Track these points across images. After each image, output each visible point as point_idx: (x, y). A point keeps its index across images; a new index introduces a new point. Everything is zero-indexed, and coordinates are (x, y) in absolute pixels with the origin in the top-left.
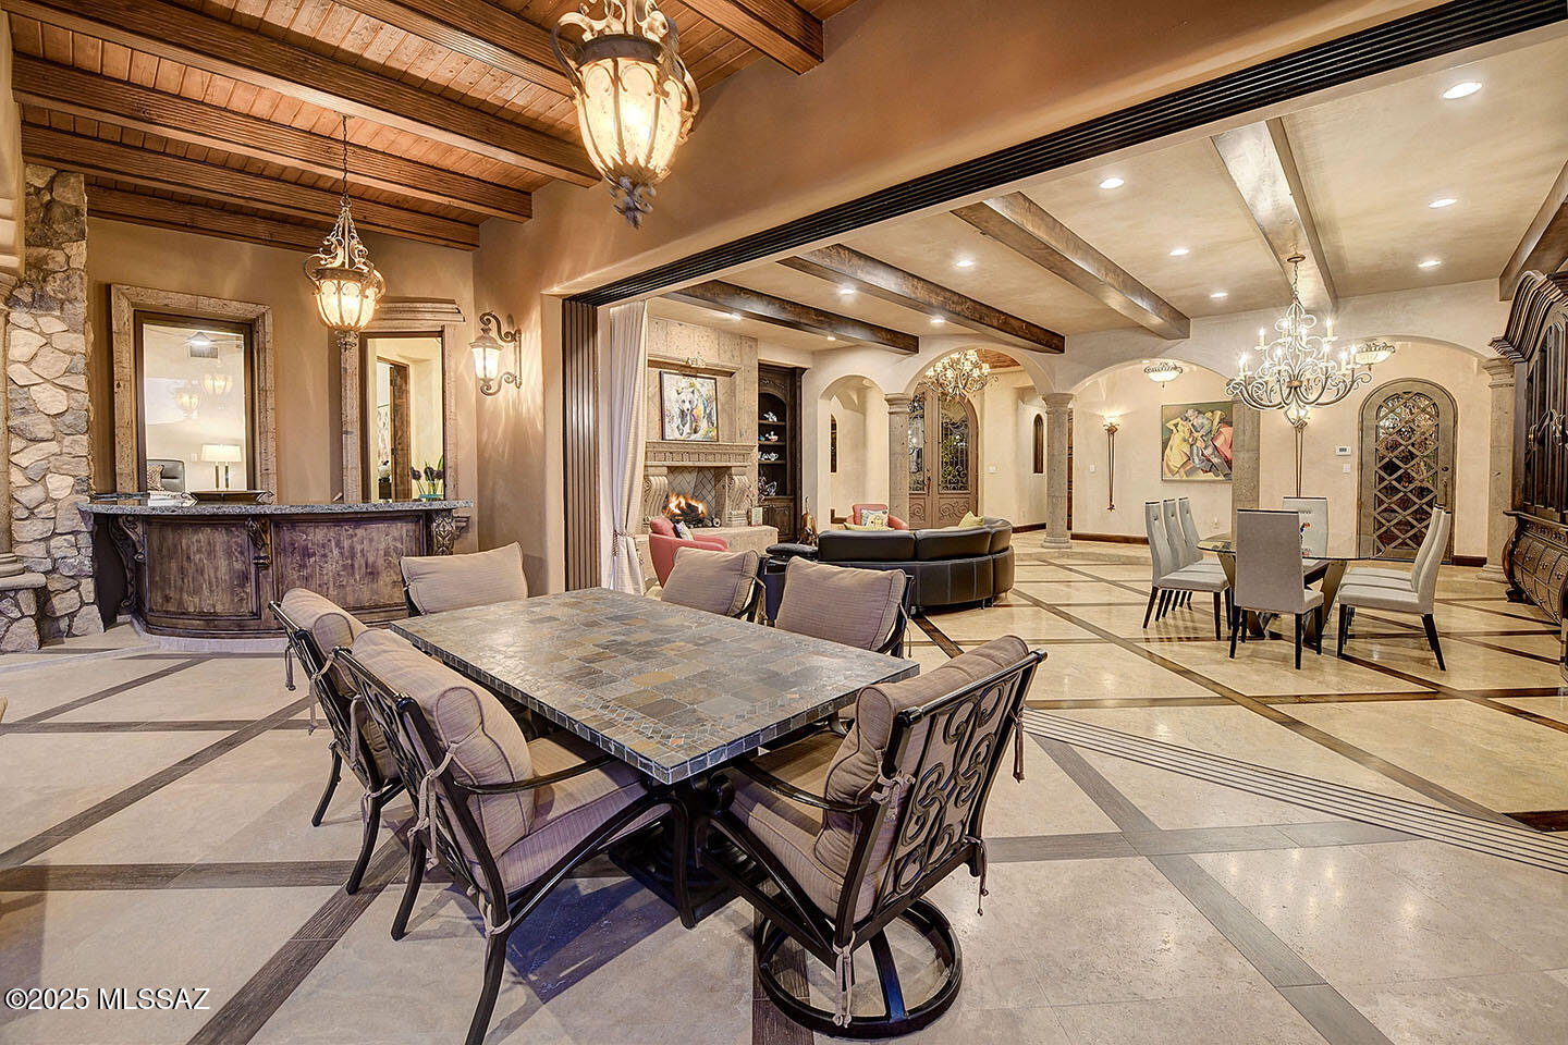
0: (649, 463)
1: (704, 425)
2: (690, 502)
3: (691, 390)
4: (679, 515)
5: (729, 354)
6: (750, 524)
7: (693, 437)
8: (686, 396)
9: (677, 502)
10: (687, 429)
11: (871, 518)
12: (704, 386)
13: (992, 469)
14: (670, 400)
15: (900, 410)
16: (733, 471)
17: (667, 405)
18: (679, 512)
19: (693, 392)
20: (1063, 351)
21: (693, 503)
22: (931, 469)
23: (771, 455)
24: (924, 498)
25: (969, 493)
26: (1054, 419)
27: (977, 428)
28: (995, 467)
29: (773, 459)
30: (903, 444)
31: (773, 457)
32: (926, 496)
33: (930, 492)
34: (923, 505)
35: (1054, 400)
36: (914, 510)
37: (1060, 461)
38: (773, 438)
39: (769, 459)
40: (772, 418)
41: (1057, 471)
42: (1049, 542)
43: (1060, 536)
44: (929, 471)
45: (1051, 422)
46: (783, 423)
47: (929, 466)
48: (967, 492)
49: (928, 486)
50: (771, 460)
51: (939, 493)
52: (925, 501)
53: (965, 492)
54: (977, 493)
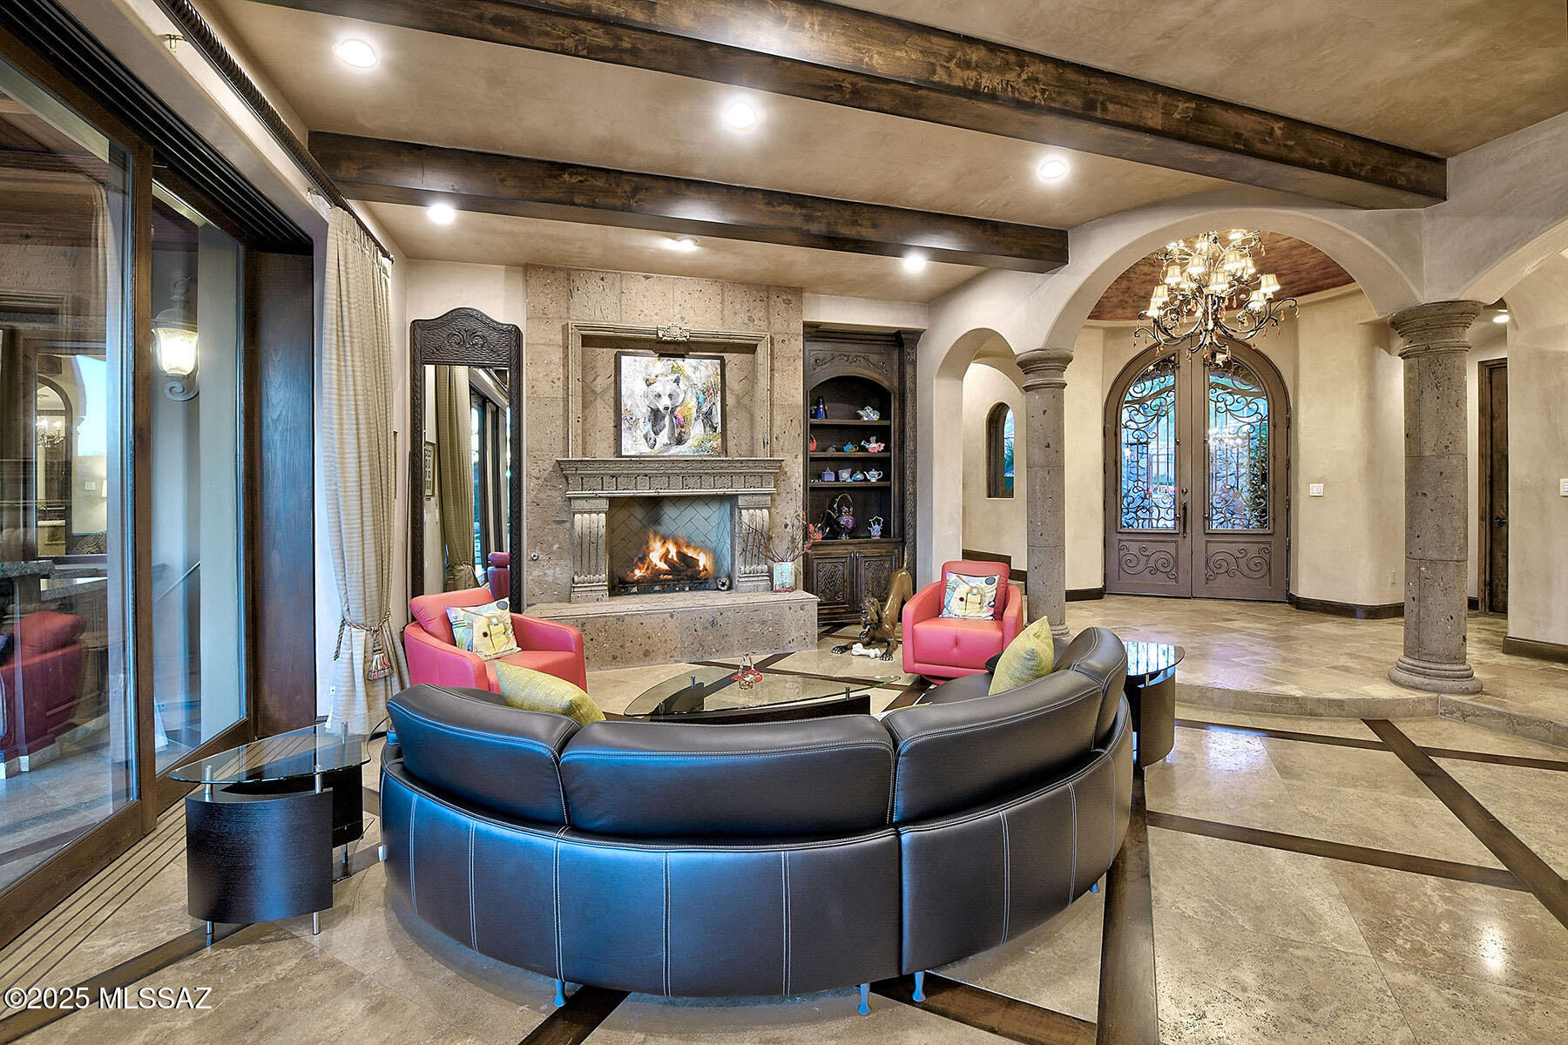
0: (570, 493)
1: (697, 431)
2: (685, 550)
3: (674, 377)
4: (666, 573)
5: (743, 316)
6: (772, 588)
7: (676, 450)
8: (664, 386)
9: (664, 550)
10: (664, 437)
11: (962, 590)
12: (699, 370)
13: (1316, 489)
14: (632, 395)
15: (1039, 380)
16: (741, 501)
17: (626, 402)
18: (665, 567)
19: (677, 381)
20: (1445, 199)
21: (690, 553)
22: (1190, 490)
23: (870, 473)
24: (1176, 542)
25: (1269, 534)
26: (1420, 368)
27: (1288, 410)
28: (1322, 485)
29: (873, 480)
30: (1048, 446)
31: (873, 476)
32: (1180, 539)
33: (1188, 530)
34: (1173, 553)
35: (1419, 322)
36: (1156, 561)
37: (1441, 473)
38: (874, 447)
39: (866, 479)
40: (870, 415)
41: (1431, 497)
42: (1407, 670)
43: (1439, 661)
44: (1186, 493)
45: (1411, 375)
46: (885, 423)
47: (1186, 485)
48: (1267, 531)
49: (1182, 520)
50: (870, 481)
51: (1207, 532)
52: (1177, 546)
53: (1261, 531)
54: (1288, 534)
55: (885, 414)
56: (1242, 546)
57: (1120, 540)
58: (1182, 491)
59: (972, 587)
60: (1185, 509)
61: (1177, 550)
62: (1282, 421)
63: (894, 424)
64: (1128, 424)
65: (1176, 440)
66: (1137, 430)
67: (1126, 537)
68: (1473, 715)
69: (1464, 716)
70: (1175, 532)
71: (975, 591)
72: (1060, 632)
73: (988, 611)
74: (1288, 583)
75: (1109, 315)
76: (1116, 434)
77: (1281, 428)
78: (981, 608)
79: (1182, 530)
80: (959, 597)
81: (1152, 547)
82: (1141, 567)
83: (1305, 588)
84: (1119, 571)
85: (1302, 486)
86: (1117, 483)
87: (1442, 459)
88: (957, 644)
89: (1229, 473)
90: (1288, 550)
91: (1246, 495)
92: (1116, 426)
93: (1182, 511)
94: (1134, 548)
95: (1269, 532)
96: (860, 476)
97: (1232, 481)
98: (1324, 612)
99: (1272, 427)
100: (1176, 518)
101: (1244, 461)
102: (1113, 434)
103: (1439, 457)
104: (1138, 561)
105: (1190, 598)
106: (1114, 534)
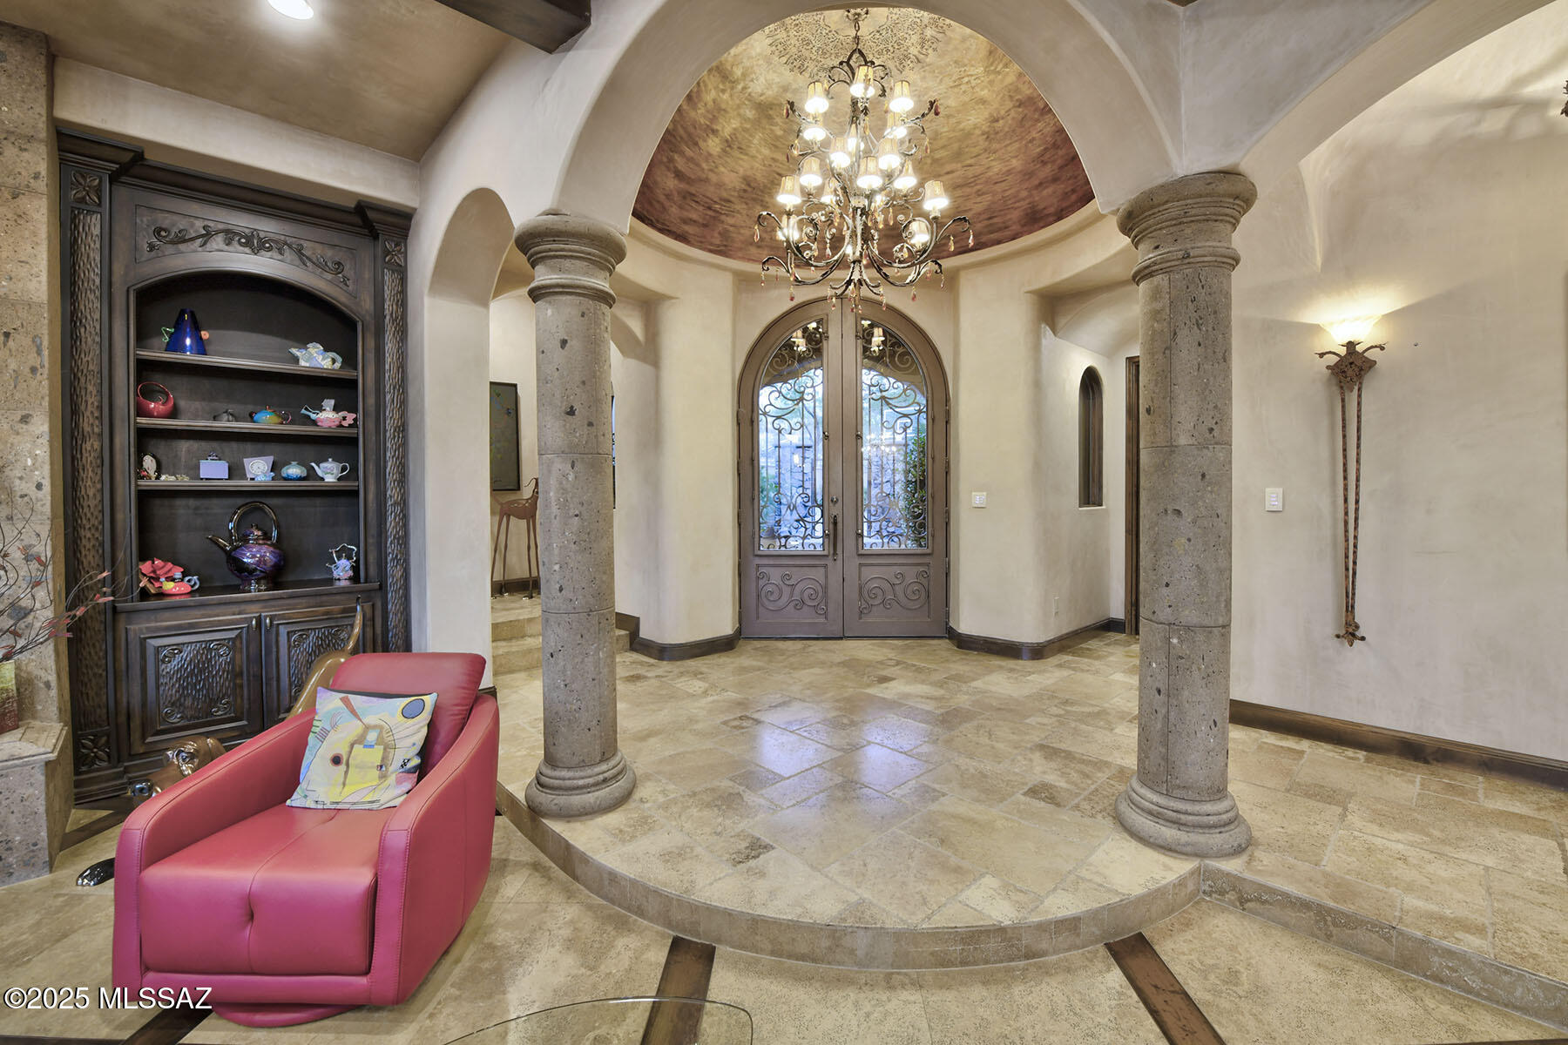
11: (340, 737)
15: (561, 279)
22: (840, 501)
23: (321, 465)
24: (825, 566)
25: (929, 554)
26: (1173, 293)
27: (947, 400)
28: (985, 493)
29: (330, 479)
30: (571, 412)
31: (330, 472)
32: (829, 562)
33: (839, 551)
34: (822, 581)
35: (1174, 209)
36: (802, 592)
37: (1203, 476)
38: (328, 416)
39: (312, 475)
40: (316, 358)
41: (1188, 516)
42: (1150, 813)
43: (1198, 799)
44: (836, 502)
45: (1158, 306)
46: (348, 374)
47: (835, 492)
48: (925, 550)
49: (832, 537)
50: (323, 479)
51: (860, 553)
52: (826, 572)
53: (920, 550)
54: (947, 554)
55: (350, 360)
56: (898, 570)
57: (758, 566)
58: (832, 501)
59: (367, 728)
60: (835, 523)
61: (826, 577)
62: (940, 414)
63: (365, 377)
64: (767, 410)
65: (824, 433)
66: (778, 418)
67: (765, 561)
68: (1258, 900)
69: (1243, 901)
70: (823, 553)
71: (372, 737)
72: (601, 777)
73: (399, 782)
74: (947, 615)
75: (740, 254)
76: (752, 422)
77: (941, 424)
78: (383, 777)
79: (832, 552)
80: (331, 755)
81: (797, 574)
82: (785, 599)
83: (967, 624)
84: (757, 606)
85: (963, 496)
86: (753, 489)
87: (1205, 451)
88: (252, 916)
89: (884, 481)
90: (947, 575)
91: (902, 504)
92: (753, 411)
93: (831, 526)
94: (775, 575)
95: (929, 551)
96: (294, 470)
97: (887, 488)
98: (987, 652)
99: (930, 420)
100: (825, 536)
101: (900, 466)
102: (748, 423)
103: (1202, 446)
104: (781, 591)
105: (841, 638)
106: (751, 557)
